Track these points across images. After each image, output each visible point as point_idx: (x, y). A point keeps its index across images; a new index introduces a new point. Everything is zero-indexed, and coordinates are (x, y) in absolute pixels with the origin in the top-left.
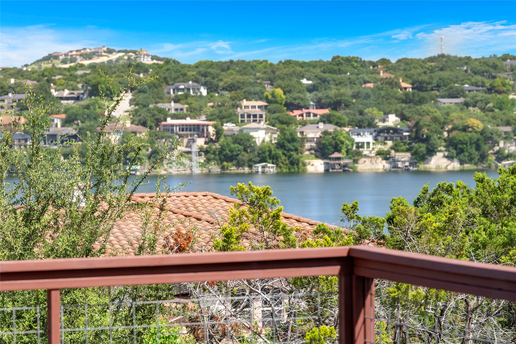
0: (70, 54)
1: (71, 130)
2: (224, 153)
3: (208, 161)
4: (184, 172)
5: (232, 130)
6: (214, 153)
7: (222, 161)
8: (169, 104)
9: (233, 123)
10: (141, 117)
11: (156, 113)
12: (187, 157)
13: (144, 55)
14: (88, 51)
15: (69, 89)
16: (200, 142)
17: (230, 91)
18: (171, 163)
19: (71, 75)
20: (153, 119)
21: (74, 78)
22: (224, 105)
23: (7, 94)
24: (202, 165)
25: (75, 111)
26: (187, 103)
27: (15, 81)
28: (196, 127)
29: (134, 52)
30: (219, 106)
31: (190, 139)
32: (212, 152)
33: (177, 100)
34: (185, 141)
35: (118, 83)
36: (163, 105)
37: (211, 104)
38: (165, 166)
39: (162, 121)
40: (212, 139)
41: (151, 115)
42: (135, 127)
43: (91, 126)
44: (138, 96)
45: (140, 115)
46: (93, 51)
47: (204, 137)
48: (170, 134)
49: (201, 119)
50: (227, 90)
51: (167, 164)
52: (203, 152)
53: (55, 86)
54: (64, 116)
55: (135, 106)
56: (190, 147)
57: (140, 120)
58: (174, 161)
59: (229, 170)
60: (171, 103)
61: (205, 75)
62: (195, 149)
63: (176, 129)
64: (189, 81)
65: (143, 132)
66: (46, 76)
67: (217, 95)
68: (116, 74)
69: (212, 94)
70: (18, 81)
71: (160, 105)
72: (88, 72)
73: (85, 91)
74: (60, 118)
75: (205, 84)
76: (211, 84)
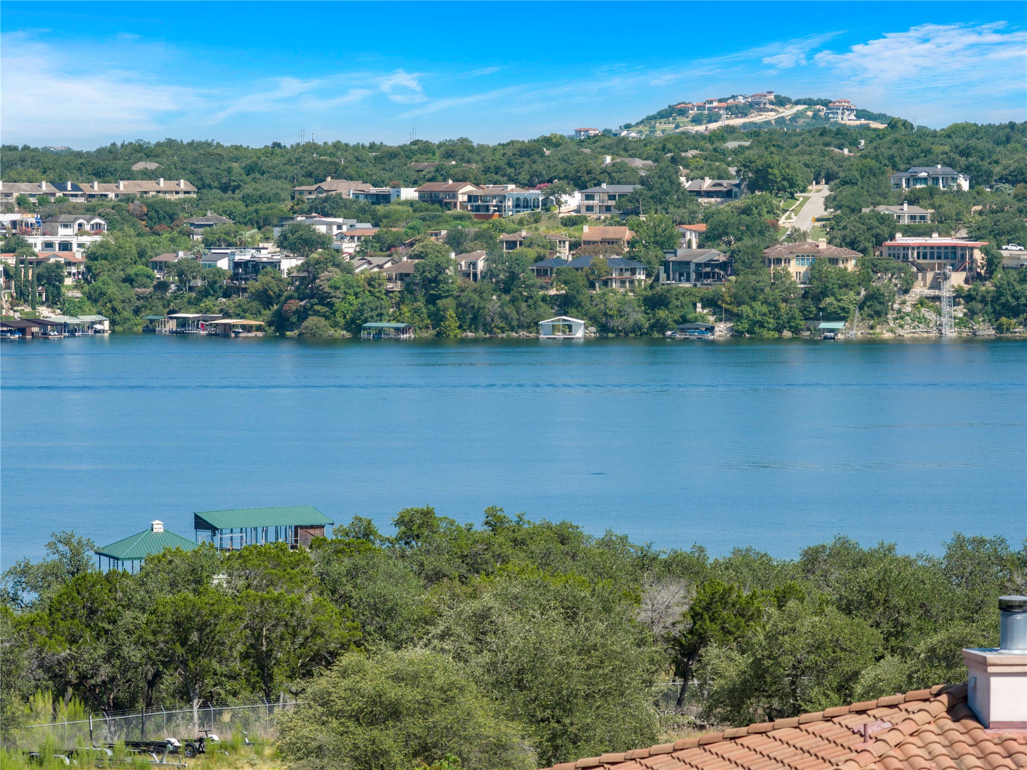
0: (707, 106)
1: (717, 254)
2: (1003, 300)
3: (971, 314)
4: (925, 335)
5: (1018, 258)
6: (983, 301)
7: (998, 315)
8: (901, 207)
9: (1019, 245)
10: (847, 232)
11: (875, 223)
12: (931, 307)
13: (843, 109)
14: (741, 100)
15: (712, 178)
16: (957, 279)
17: (1014, 183)
18: (902, 318)
19: (715, 150)
20: (868, 235)
21: (720, 155)
22: (1002, 211)
23: (599, 184)
24: (960, 323)
25: (723, 218)
26: (933, 207)
27: (613, 159)
28: (950, 250)
29: (826, 103)
30: (993, 212)
31: (939, 274)
32: (978, 298)
33: (913, 201)
34: (930, 276)
35: (803, 166)
36: (887, 209)
37: (979, 208)
38: (891, 324)
39: (886, 240)
40: (979, 274)
41: (865, 227)
42: (834, 251)
43: (754, 246)
44: (841, 191)
45: (845, 228)
46: (750, 100)
47: (964, 270)
48: (900, 263)
49: (958, 235)
50: (1007, 181)
51: (896, 319)
52: (962, 297)
53: (688, 171)
54: (703, 227)
55: (836, 210)
56: (939, 288)
57: (844, 238)
58: (908, 314)
59: (1012, 333)
60: (902, 204)
61: (965, 153)
62: (946, 292)
63: (913, 254)
64: (938, 164)
65: (851, 258)
66: (670, 151)
67: (988, 190)
68: (799, 148)
69: (978, 188)
70: (618, 160)
71: (883, 209)
72: (747, 144)
73: (743, 180)
74: (695, 231)
75: (966, 170)
76: (978, 168)
